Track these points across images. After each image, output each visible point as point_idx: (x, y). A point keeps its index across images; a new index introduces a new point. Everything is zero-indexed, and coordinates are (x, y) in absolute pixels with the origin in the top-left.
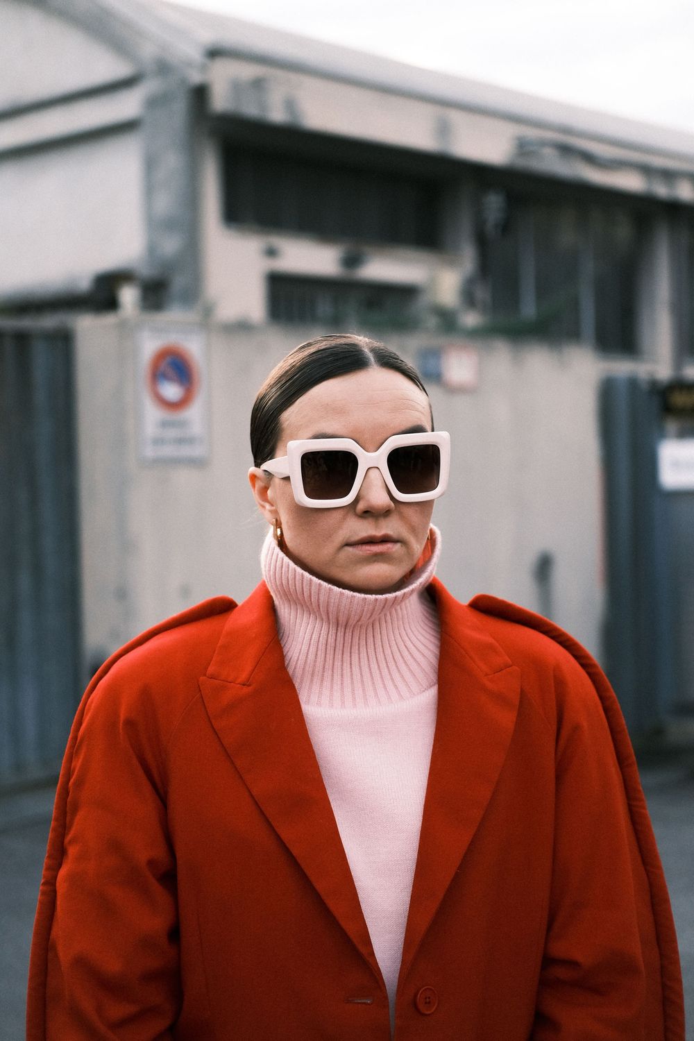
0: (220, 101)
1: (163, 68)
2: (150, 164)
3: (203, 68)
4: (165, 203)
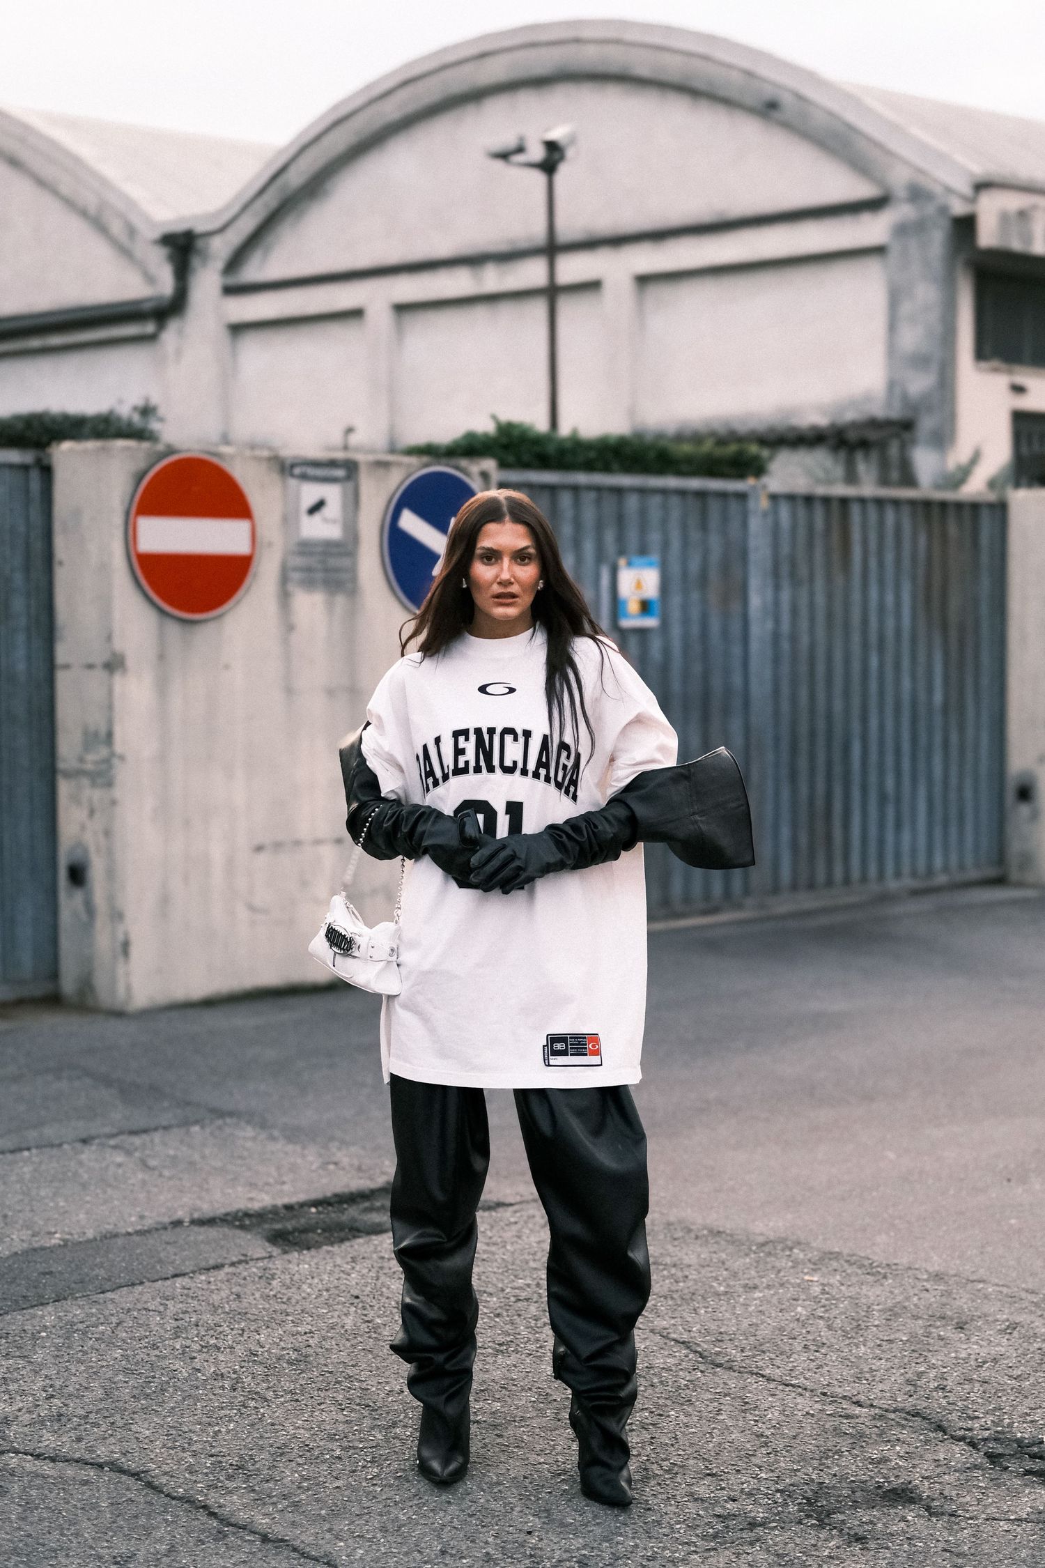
0: (987, 236)
1: (917, 194)
2: (895, 298)
3: (973, 200)
4: (911, 338)
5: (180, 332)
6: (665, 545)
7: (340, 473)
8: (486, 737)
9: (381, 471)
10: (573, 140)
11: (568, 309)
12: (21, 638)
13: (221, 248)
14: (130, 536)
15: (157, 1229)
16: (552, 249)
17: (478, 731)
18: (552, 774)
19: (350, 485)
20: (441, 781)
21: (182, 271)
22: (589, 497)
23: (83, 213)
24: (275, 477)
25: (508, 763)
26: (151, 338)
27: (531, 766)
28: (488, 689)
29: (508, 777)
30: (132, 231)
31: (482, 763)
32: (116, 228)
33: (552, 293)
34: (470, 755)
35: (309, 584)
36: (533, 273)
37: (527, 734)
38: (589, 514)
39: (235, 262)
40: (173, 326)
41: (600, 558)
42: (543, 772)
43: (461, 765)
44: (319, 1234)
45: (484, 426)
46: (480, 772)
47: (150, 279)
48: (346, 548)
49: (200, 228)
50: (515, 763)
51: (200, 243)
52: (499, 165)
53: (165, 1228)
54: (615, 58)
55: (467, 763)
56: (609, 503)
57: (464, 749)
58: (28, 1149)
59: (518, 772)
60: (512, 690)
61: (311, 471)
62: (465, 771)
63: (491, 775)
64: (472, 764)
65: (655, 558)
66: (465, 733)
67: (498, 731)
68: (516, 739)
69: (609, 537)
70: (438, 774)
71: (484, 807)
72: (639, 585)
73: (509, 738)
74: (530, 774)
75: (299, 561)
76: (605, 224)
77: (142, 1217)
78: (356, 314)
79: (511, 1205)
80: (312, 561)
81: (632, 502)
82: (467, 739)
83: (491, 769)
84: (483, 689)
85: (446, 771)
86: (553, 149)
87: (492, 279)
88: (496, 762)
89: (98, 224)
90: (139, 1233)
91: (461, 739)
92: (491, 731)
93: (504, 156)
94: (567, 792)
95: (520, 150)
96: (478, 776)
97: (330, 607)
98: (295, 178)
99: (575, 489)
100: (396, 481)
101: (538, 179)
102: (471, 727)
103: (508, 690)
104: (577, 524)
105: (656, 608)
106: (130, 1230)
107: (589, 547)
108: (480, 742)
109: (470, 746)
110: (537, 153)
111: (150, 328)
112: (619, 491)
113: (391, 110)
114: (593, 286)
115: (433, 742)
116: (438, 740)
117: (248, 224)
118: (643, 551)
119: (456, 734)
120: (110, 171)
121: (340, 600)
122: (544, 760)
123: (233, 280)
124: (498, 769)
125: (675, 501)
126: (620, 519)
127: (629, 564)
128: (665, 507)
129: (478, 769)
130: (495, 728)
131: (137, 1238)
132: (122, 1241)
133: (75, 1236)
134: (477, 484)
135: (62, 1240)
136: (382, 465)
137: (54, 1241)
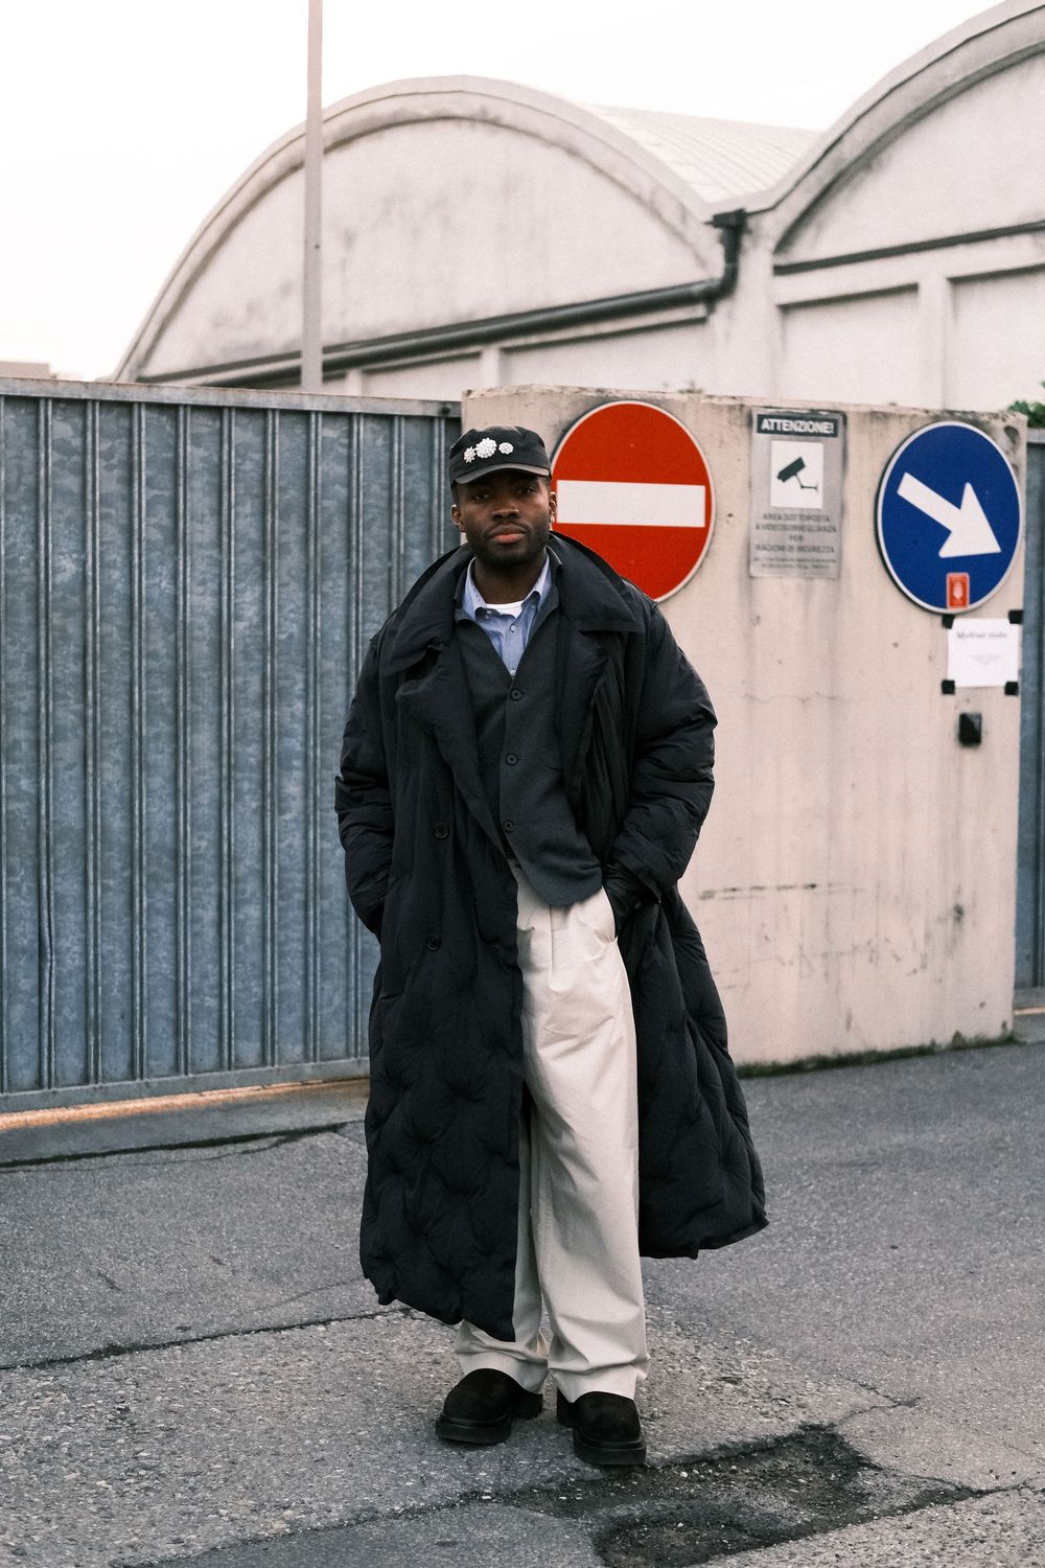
5: (730, 316)
7: (824, 427)
9: (876, 426)
13: (771, 227)
15: (438, 1507)
19: (837, 442)
21: (733, 252)
23: (638, 198)
24: (740, 431)
26: (702, 321)
30: (684, 214)
32: (671, 214)
35: (780, 565)
39: (786, 242)
40: (723, 308)
44: (679, 1530)
47: (702, 262)
48: (828, 522)
49: (749, 209)
51: (751, 223)
53: (452, 1506)
61: (785, 424)
75: (765, 537)
77: (424, 1480)
78: (912, 288)
79: (981, 1494)
80: (784, 538)
89: (652, 208)
90: (410, 1513)
97: (807, 595)
98: (849, 151)
100: (895, 439)
106: (398, 1508)
111: (699, 311)
117: (800, 201)
120: (664, 155)
121: (820, 585)
123: (782, 261)
131: (401, 1525)
132: (376, 1531)
133: (314, 1516)
134: (1000, 444)
135: (291, 1523)
136: (878, 417)
137: (279, 1526)
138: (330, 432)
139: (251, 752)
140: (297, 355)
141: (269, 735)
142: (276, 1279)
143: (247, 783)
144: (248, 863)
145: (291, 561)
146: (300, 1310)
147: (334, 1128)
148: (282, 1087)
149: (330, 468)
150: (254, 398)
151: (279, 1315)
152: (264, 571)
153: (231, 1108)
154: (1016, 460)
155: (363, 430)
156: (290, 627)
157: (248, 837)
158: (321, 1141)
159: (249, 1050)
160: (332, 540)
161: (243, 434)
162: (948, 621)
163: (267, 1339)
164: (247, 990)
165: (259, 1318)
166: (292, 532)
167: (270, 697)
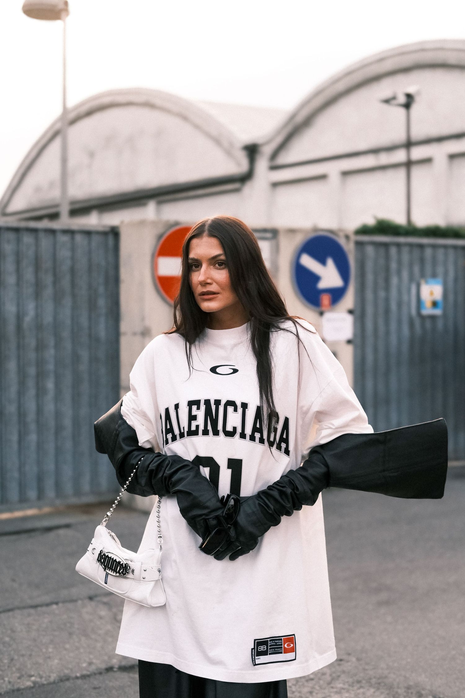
5: (251, 188)
6: (446, 274)
7: (269, 235)
8: (213, 407)
9: (291, 235)
10: (419, 93)
11: (416, 172)
12: (102, 320)
13: (267, 150)
14: (154, 267)
15: (95, 674)
16: (409, 144)
17: (207, 402)
18: (265, 437)
19: (274, 242)
20: (178, 437)
21: (252, 160)
22: (405, 250)
23: (212, 138)
25: (229, 428)
26: (238, 190)
27: (248, 431)
28: (218, 370)
29: (229, 439)
30: (232, 145)
31: (209, 428)
32: (226, 143)
33: (409, 164)
34: (200, 421)
36: (400, 156)
37: (245, 406)
38: (406, 257)
39: (274, 155)
40: (247, 184)
41: (411, 278)
42: (257, 435)
43: (193, 428)
45: (371, 222)
46: (208, 434)
47: (239, 164)
49: (259, 141)
50: (235, 428)
51: (259, 148)
52: (385, 106)
53: (100, 673)
54: (439, 57)
55: (197, 427)
56: (416, 253)
57: (196, 416)
58: (57, 603)
59: (237, 435)
60: (235, 371)
62: (195, 433)
63: (216, 438)
64: (202, 428)
65: (440, 279)
66: (197, 403)
67: (223, 403)
68: (236, 410)
69: (416, 269)
70: (177, 432)
71: (210, 462)
72: (432, 293)
73: (230, 409)
74: (248, 437)
76: (435, 132)
77: (90, 664)
78: (323, 177)
81: (428, 252)
82: (198, 408)
83: (216, 433)
84: (214, 370)
85: (182, 431)
86: (410, 97)
87: (384, 159)
88: (220, 427)
89: (217, 141)
90: (84, 677)
91: (194, 408)
92: (218, 402)
93: (387, 101)
94: (279, 448)
95: (394, 98)
96: (206, 438)
98: (300, 119)
99: (398, 245)
100: (299, 240)
101: (402, 111)
102: (202, 397)
103: (232, 371)
104: (400, 262)
105: (441, 305)
106: (78, 675)
107: (405, 274)
108: (208, 412)
109: (200, 414)
110: (402, 99)
111: (238, 186)
112: (421, 247)
113: (341, 87)
114: (428, 161)
115: (173, 407)
116: (177, 406)
117: (279, 140)
118: (434, 276)
119: (191, 404)
120: (224, 120)
122: (258, 426)
123: (274, 164)
124: (221, 434)
125: (451, 252)
126: (422, 261)
127: (427, 282)
128: (446, 255)
129: (206, 432)
130: (220, 401)
131: (79, 682)
132: (68, 684)
133: (43, 679)
134: (342, 241)
135: (35, 683)
136: (292, 231)
137: (29, 684)
138: (64, 239)
139: (32, 371)
140: (57, 206)
141: (40, 363)
142: (37, 586)
143: (31, 383)
144: (31, 417)
145: (48, 292)
146: (47, 599)
147: (67, 526)
148: (46, 510)
149: (64, 253)
150: (33, 224)
151: (38, 601)
152: (38, 295)
153: (25, 519)
154: (349, 248)
155: (79, 238)
156: (48, 319)
157: (31, 406)
158: (62, 532)
159: (32, 494)
160: (66, 283)
161: (28, 239)
162: (321, 314)
163: (32, 611)
164: (31, 469)
165: (29, 602)
166: (48, 279)
167: (40, 347)
